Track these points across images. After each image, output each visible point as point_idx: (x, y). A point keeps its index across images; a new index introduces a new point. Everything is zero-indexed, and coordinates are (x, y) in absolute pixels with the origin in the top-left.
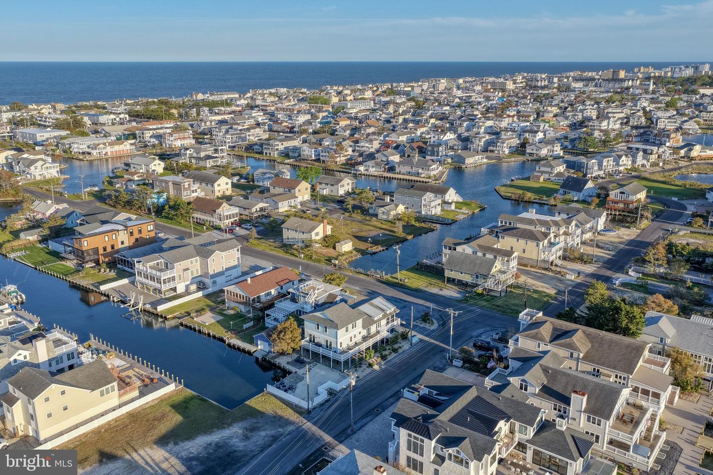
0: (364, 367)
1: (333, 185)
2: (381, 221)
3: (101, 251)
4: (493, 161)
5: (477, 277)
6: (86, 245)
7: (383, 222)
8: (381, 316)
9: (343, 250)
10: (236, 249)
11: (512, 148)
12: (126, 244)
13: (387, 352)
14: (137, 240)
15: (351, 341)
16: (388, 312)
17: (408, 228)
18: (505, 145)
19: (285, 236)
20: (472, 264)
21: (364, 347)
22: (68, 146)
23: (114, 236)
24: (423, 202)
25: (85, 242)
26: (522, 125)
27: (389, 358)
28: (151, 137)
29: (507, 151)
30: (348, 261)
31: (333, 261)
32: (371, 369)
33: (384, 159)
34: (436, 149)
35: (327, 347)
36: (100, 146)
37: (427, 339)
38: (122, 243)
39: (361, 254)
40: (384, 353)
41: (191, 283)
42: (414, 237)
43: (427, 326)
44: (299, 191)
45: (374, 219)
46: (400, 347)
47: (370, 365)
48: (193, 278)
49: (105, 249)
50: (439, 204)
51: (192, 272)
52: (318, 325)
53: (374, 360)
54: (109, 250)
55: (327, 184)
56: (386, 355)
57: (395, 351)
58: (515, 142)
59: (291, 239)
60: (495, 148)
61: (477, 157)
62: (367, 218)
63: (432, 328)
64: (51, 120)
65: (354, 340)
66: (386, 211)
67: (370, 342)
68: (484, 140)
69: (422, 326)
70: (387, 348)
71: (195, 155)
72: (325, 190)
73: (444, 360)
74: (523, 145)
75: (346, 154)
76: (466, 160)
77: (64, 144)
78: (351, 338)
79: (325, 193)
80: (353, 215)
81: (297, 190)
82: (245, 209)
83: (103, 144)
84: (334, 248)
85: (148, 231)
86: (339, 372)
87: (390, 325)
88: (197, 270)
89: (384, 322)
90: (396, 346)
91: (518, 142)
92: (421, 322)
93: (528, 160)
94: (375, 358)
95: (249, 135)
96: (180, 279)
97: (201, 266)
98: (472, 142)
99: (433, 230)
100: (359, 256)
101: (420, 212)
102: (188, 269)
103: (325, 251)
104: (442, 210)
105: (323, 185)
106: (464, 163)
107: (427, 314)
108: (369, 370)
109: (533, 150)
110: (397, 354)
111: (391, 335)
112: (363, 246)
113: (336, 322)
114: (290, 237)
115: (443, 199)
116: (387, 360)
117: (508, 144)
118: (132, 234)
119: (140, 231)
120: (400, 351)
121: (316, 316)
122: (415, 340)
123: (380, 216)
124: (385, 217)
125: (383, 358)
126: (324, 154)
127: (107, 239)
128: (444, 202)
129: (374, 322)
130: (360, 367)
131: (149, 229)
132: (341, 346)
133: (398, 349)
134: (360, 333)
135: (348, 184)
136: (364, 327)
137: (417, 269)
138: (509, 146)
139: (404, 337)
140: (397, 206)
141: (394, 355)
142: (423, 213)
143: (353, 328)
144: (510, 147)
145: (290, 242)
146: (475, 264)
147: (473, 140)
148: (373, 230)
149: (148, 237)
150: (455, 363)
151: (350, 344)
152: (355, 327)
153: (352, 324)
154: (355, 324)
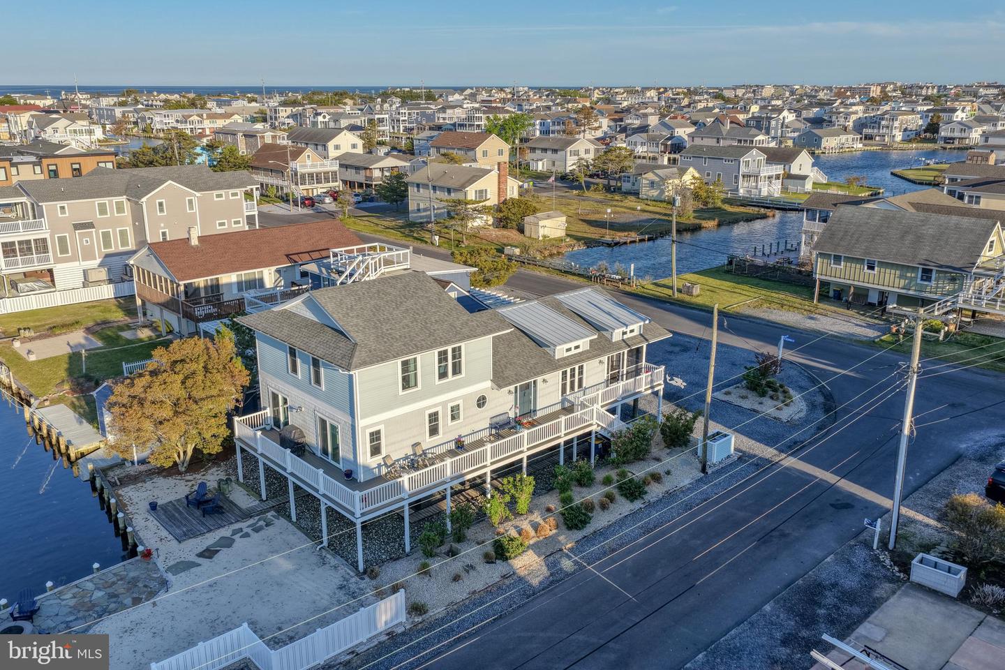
0: (470, 552)
1: (555, 151)
2: (646, 201)
4: (875, 148)
5: (927, 274)
7: (649, 203)
8: (584, 344)
9: (542, 232)
10: (240, 192)
11: (908, 133)
13: (594, 494)
15: (434, 431)
16: (617, 336)
17: (708, 211)
18: (896, 124)
19: (412, 206)
20: (910, 237)
21: (488, 461)
22: (149, 121)
23: (2, 172)
24: (743, 169)
27: (600, 520)
28: (288, 117)
29: (899, 136)
30: (547, 253)
31: (508, 250)
32: (500, 568)
33: (664, 133)
34: (765, 123)
35: (325, 452)
36: (191, 119)
37: (767, 452)
39: (585, 243)
40: (581, 496)
41: (101, 265)
42: (719, 225)
43: (768, 408)
44: (485, 154)
45: (632, 198)
46: (656, 478)
47: (500, 552)
48: (107, 256)
50: (778, 177)
51: (106, 236)
52: (293, 353)
53: (526, 525)
55: (545, 150)
56: (589, 507)
57: (632, 491)
58: (916, 122)
59: (425, 210)
60: (876, 131)
61: (843, 138)
62: (616, 198)
63: (785, 414)
64: (158, 103)
65: (449, 431)
66: (657, 179)
67: (525, 445)
68: (854, 117)
69: (746, 404)
70: (600, 475)
71: (332, 125)
72: (540, 163)
73: (861, 553)
74: (933, 128)
75: (596, 125)
76: (824, 140)
77: (143, 119)
78: (434, 417)
79: (540, 168)
80: (587, 193)
81: (479, 150)
82: (357, 168)
83: (198, 115)
84: (521, 231)
86: (345, 570)
87: (620, 385)
88: (123, 233)
89: (596, 371)
90: (638, 472)
91: (920, 122)
92: (744, 392)
93: (945, 149)
94: (537, 517)
95: (444, 119)
96: (64, 250)
97: (134, 224)
98: (831, 122)
99: (764, 217)
100: (580, 248)
101: (737, 189)
102: (90, 225)
103: (496, 233)
104: (785, 189)
105: (538, 152)
106: (819, 146)
107: (764, 372)
108: (488, 575)
109: (953, 130)
110: (638, 504)
111: (619, 425)
112: (593, 233)
113: (356, 336)
114: (422, 206)
115: (787, 170)
116: (589, 530)
117: (901, 124)
119: (78, 173)
120: (655, 491)
121: (289, 315)
122: (717, 454)
123: (645, 191)
124: (655, 193)
125: (574, 519)
126: (557, 128)
128: (789, 176)
129: (552, 365)
130: (452, 553)
132: (376, 450)
133: (645, 482)
134: (481, 402)
135: (587, 151)
136: (500, 379)
137: (728, 272)
138: (904, 126)
139: (676, 437)
140: (682, 172)
141: (624, 507)
142: (741, 192)
143: (443, 375)
144: (905, 130)
145: (421, 217)
146: (919, 239)
147: (834, 118)
148: (625, 212)
150: (921, 572)
151: (428, 442)
152: (457, 370)
153: (434, 354)
154: (457, 353)
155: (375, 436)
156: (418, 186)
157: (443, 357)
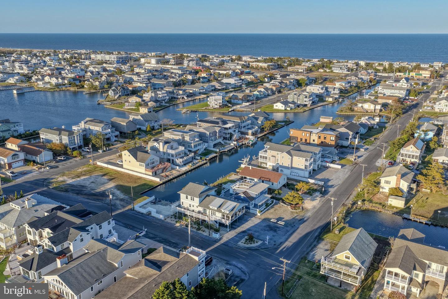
3: (299, 140)
6: (292, 133)
12: (316, 142)
14: (322, 142)
23: (308, 134)
25: (292, 132)
38: (314, 141)
49: (301, 139)
54: (304, 141)
78: (190, 205)
85: (331, 140)
96: (270, 160)
118: (319, 137)
119: (325, 138)
127: (303, 135)
131: (331, 139)
149: (330, 143)
151: (189, 207)
152: (193, 200)
153: (190, 197)
154: (193, 198)
155: (182, 202)
157: (191, 197)
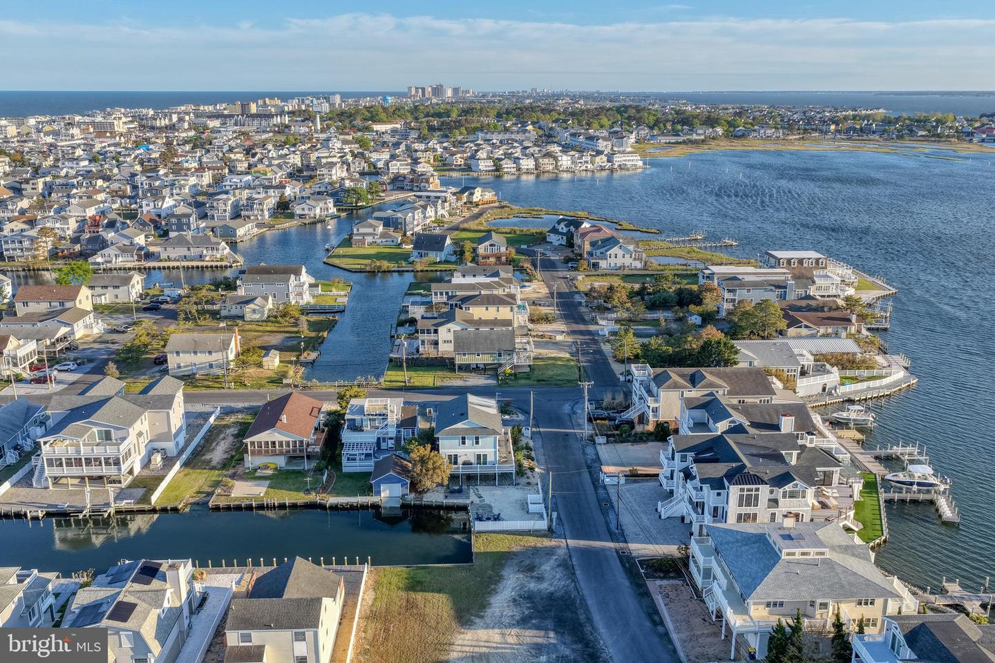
1: (117, 287)
2: (255, 323)
4: (264, 229)
5: (500, 355)
18: (264, 207)
19: (172, 366)
20: (488, 341)
24: (290, 289)
26: (245, 179)
27: (534, 457)
29: (267, 215)
30: (298, 377)
31: (285, 381)
39: (301, 366)
42: (328, 333)
44: (81, 302)
45: (241, 322)
47: (532, 470)
48: (145, 447)
51: (145, 436)
52: (463, 439)
53: (527, 463)
56: (529, 455)
57: (528, 449)
61: (247, 226)
62: (229, 323)
68: (230, 202)
73: (582, 442)
74: (285, 205)
76: (237, 230)
79: (103, 302)
80: (201, 323)
81: (77, 301)
84: (260, 366)
91: (274, 202)
93: (303, 224)
96: (135, 452)
98: (213, 207)
99: (336, 322)
100: (301, 369)
102: (141, 433)
103: (252, 372)
105: (98, 289)
106: (235, 235)
108: (537, 475)
109: (303, 209)
110: (533, 451)
113: (489, 427)
116: (535, 460)
117: (267, 205)
120: (532, 447)
121: (457, 429)
123: (248, 317)
124: (257, 316)
125: (530, 458)
145: (185, 371)
146: (492, 341)
147: (215, 204)
150: (598, 440)
156: (178, 353)
